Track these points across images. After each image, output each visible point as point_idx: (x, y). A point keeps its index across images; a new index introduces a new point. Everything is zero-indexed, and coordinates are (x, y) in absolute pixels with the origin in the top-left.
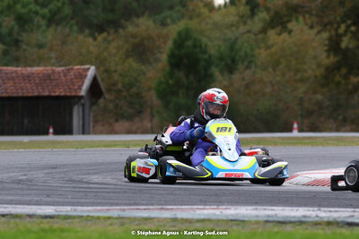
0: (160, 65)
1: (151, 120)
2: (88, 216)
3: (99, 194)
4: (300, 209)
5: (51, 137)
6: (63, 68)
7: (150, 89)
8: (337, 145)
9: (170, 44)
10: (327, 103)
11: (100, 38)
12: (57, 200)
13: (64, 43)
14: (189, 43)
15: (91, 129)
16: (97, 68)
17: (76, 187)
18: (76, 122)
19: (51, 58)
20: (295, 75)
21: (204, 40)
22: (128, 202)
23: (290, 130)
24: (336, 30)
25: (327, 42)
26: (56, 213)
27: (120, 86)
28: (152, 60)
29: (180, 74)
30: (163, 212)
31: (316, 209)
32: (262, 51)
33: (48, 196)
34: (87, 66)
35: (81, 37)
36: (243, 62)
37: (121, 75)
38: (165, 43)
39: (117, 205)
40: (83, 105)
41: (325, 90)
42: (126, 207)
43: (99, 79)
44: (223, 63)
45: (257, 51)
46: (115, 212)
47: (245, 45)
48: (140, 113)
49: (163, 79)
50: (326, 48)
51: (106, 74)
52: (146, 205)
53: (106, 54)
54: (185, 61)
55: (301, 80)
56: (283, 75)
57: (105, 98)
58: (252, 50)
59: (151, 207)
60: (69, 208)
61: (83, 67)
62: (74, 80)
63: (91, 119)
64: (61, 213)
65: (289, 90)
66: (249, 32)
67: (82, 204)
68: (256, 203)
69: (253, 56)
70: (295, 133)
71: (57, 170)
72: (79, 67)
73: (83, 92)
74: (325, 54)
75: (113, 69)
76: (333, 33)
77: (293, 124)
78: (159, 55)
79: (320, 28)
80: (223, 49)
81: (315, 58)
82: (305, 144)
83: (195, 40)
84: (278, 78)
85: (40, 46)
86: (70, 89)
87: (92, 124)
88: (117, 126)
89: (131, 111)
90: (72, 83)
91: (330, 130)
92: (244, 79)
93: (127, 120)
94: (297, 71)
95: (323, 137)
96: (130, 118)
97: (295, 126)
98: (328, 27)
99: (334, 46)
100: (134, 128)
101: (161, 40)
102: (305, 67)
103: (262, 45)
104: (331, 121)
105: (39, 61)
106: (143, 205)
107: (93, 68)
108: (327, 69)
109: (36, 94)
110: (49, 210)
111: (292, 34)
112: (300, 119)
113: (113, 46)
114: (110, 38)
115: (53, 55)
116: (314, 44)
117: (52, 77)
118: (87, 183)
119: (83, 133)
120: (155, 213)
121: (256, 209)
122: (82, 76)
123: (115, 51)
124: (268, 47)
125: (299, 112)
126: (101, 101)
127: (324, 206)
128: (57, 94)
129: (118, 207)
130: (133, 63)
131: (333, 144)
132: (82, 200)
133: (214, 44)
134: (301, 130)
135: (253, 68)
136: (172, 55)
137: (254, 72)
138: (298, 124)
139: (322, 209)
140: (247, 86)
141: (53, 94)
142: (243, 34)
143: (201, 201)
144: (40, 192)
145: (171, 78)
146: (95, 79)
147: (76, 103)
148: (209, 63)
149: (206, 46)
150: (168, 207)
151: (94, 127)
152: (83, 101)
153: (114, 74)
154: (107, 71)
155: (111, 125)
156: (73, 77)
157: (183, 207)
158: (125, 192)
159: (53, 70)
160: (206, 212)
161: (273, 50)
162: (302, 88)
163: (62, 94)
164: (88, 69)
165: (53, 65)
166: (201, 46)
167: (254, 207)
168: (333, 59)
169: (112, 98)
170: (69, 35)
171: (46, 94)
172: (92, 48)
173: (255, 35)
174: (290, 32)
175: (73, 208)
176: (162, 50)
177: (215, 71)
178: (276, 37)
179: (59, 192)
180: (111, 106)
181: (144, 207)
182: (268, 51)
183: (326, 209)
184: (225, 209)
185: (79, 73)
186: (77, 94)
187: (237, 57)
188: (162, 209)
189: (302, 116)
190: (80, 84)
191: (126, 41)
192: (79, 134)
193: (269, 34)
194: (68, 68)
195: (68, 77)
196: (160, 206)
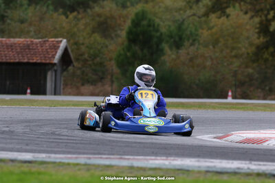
0: (120, 40)
1: (112, 86)
2: (60, 162)
3: (69, 144)
5: (28, 97)
6: (40, 40)
7: (111, 60)
8: (265, 110)
9: (129, 23)
10: (257, 76)
11: (71, 16)
12: (34, 148)
13: (41, 19)
14: (145, 23)
15: (62, 90)
16: (68, 41)
17: (50, 138)
18: (49, 85)
19: (31, 31)
20: (231, 52)
21: (157, 21)
23: (226, 97)
24: (266, 16)
25: (258, 26)
26: (34, 159)
27: (86, 56)
28: (113, 35)
29: (136, 48)
30: (122, 160)
31: (247, 162)
32: (205, 31)
33: (27, 145)
34: (60, 39)
35: (55, 15)
36: (188, 40)
37: (87, 47)
38: (125, 22)
39: (84, 153)
40: (56, 71)
41: (255, 65)
42: (91, 156)
43: (70, 50)
44: (172, 40)
45: (200, 31)
46: (82, 159)
47: (191, 25)
48: (102, 79)
49: (122, 52)
50: (257, 30)
51: (75, 46)
52: (109, 154)
53: (75, 30)
54: (141, 37)
55: (236, 56)
56: (222, 51)
57: (74, 66)
58: (196, 30)
59: (112, 157)
60: (44, 155)
61: (57, 40)
62: (49, 50)
63: (62, 82)
64: (38, 159)
65: (225, 64)
66: (194, 15)
67: (56, 153)
69: (197, 35)
70: (230, 100)
71: (34, 124)
72: (53, 39)
73: (56, 60)
74: (256, 35)
75: (81, 42)
76: (264, 18)
77: (228, 92)
78: (119, 32)
79: (253, 14)
80: (173, 28)
81: (248, 38)
82: (238, 109)
83: (150, 20)
84: (217, 54)
85: (22, 22)
86: (46, 57)
87: (62, 87)
88: (83, 89)
89: (94, 77)
90: (48, 52)
91: (259, 98)
92: (188, 54)
93: (92, 84)
94: (233, 48)
95: (252, 104)
96: (93, 83)
97: (230, 94)
98: (260, 13)
99: (264, 29)
100: (97, 91)
101: (122, 19)
102: (240, 45)
103: (204, 26)
104: (260, 90)
105: (21, 33)
106: (105, 154)
107: (65, 41)
108: (258, 47)
109: (17, 61)
110: (28, 156)
111: (230, 18)
112: (234, 89)
113: (82, 23)
114: (80, 16)
115: (32, 29)
116: (248, 27)
117: (31, 47)
118: (59, 135)
119: (55, 94)
120: (115, 161)
121: (198, 161)
122: (56, 47)
123: (83, 27)
124: (210, 28)
125: (234, 83)
126: (70, 68)
127: (255, 161)
128: (34, 61)
129: (85, 156)
130: (97, 37)
131: (262, 110)
132: (56, 149)
133: (165, 25)
134: (234, 97)
135: (197, 45)
136: (130, 33)
137: (197, 49)
138: (232, 92)
139: (253, 163)
140: (191, 60)
141: (31, 61)
142: (189, 17)
143: (153, 153)
144: (20, 141)
145: (129, 50)
146: (66, 50)
147: (49, 69)
149: (158, 25)
151: (64, 89)
152: (55, 68)
153: (82, 46)
154: (76, 43)
155: (78, 88)
156: (48, 47)
157: (138, 157)
158: (90, 144)
159: (32, 41)
160: (157, 162)
161: (214, 30)
162: (236, 63)
163: (39, 61)
164: (61, 41)
165: (32, 37)
166: (154, 25)
167: (196, 159)
168: (262, 40)
169: (80, 66)
170: (46, 13)
171: (26, 61)
172: (64, 24)
173: (199, 17)
174: (228, 16)
175: (48, 155)
176: (122, 28)
177: (165, 46)
178: (217, 20)
179: (36, 142)
180: (79, 72)
181: (106, 156)
182: (209, 31)
183: (256, 163)
184: (173, 160)
185: (53, 44)
186: (52, 62)
187: (184, 36)
188: (121, 158)
189: (235, 85)
190: (54, 53)
191: (93, 20)
192: (51, 94)
193: (210, 17)
194: (44, 40)
195: (44, 48)
196: (119, 157)
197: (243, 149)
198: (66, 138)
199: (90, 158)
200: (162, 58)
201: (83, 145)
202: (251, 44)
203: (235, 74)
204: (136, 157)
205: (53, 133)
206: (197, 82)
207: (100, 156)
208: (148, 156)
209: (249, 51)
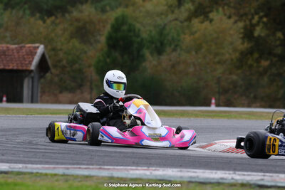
0: (99, 46)
1: (91, 93)
2: (37, 173)
3: (47, 154)
4: (219, 172)
5: (4, 105)
6: (17, 46)
7: (90, 66)
8: (249, 119)
9: (108, 28)
10: (241, 82)
11: (49, 21)
12: (10, 158)
13: (18, 24)
14: (125, 28)
15: (39, 99)
16: (46, 47)
17: (26, 148)
18: (26, 92)
20: (215, 58)
21: (138, 26)
22: (71, 162)
23: (209, 105)
24: (250, 20)
25: (242, 31)
26: (10, 170)
27: (64, 62)
28: (92, 41)
29: (116, 54)
30: (101, 171)
31: (231, 172)
32: (187, 36)
33: (3, 155)
34: (37, 45)
35: (32, 20)
36: (170, 46)
37: (65, 53)
38: (104, 27)
39: (62, 164)
40: (33, 78)
41: (239, 71)
42: (69, 166)
43: (47, 56)
44: (154, 46)
45: (182, 36)
46: (60, 170)
47: (173, 31)
48: (80, 86)
49: (101, 58)
50: (241, 36)
51: (53, 53)
52: (87, 164)
53: (53, 35)
54: (121, 43)
55: (219, 62)
56: (205, 57)
57: (51, 73)
58: (178, 35)
59: (91, 167)
60: (20, 166)
61: (34, 45)
62: (26, 57)
63: (39, 90)
64: (14, 170)
65: (209, 71)
66: (176, 19)
67: (32, 163)
68: (181, 166)
69: (179, 41)
70: (213, 108)
72: (30, 46)
73: (33, 67)
74: (240, 41)
75: (59, 48)
76: (248, 23)
77: (211, 100)
78: (98, 37)
79: (236, 18)
80: (154, 33)
81: (232, 43)
82: (222, 117)
83: (130, 25)
84: (200, 60)
86: (22, 64)
88: (61, 97)
89: (73, 84)
90: (24, 58)
91: (243, 106)
92: (170, 60)
93: (70, 92)
94: (216, 54)
95: (236, 112)
96: (72, 90)
97: (213, 101)
98: (244, 18)
99: (248, 34)
101: (101, 24)
102: (224, 51)
103: (187, 31)
104: (244, 98)
106: (84, 164)
107: (42, 47)
108: (242, 53)
110: (3, 167)
111: (213, 22)
112: (217, 96)
113: (60, 28)
114: (58, 21)
115: (8, 34)
116: (232, 32)
117: (7, 53)
118: (36, 144)
119: (32, 101)
120: (94, 171)
121: (181, 171)
122: (32, 53)
123: (60, 32)
124: (193, 34)
125: (217, 90)
126: (48, 75)
127: (239, 170)
128: (11, 68)
129: (63, 166)
130: (76, 43)
131: (246, 118)
132: (32, 159)
133: (146, 30)
134: (218, 105)
135: (179, 50)
136: (110, 38)
137: (179, 54)
138: (216, 99)
139: (237, 173)
140: (173, 66)
141: (7, 68)
142: (171, 21)
143: (133, 163)
145: (108, 57)
146: (43, 56)
147: (26, 76)
148: (141, 45)
149: (139, 30)
150: (106, 167)
151: (41, 97)
152: (32, 75)
153: (60, 52)
154: (54, 49)
155: (56, 95)
156: (25, 53)
157: (119, 167)
158: (68, 153)
159: (8, 47)
160: (137, 172)
161: (197, 35)
162: (220, 70)
163: (15, 68)
164: (38, 47)
165: (8, 43)
166: (134, 30)
167: (179, 170)
168: (247, 45)
169: (58, 72)
170: (22, 17)
171: (1, 67)
172: (42, 29)
173: (182, 22)
174: (211, 21)
175: (24, 165)
176: (101, 33)
177: (146, 53)
178: (200, 24)
179: (13, 152)
180: (56, 79)
181: (85, 167)
182: (192, 37)
183: (240, 173)
184: (155, 170)
185: (30, 50)
186: (28, 68)
187: (166, 41)
188: (100, 168)
189: (219, 93)
190: (31, 59)
191: (71, 25)
192: (28, 102)
193: (193, 22)
194: (21, 45)
195: (20, 54)
196: (98, 167)
197: (227, 158)
198: (43, 147)
199: (68, 169)
200: (144, 64)
201: (61, 155)
202: (235, 50)
203: (219, 81)
204: (116, 167)
205: (30, 143)
206: (180, 89)
207: (78, 166)
208: (128, 166)
209: (233, 57)
